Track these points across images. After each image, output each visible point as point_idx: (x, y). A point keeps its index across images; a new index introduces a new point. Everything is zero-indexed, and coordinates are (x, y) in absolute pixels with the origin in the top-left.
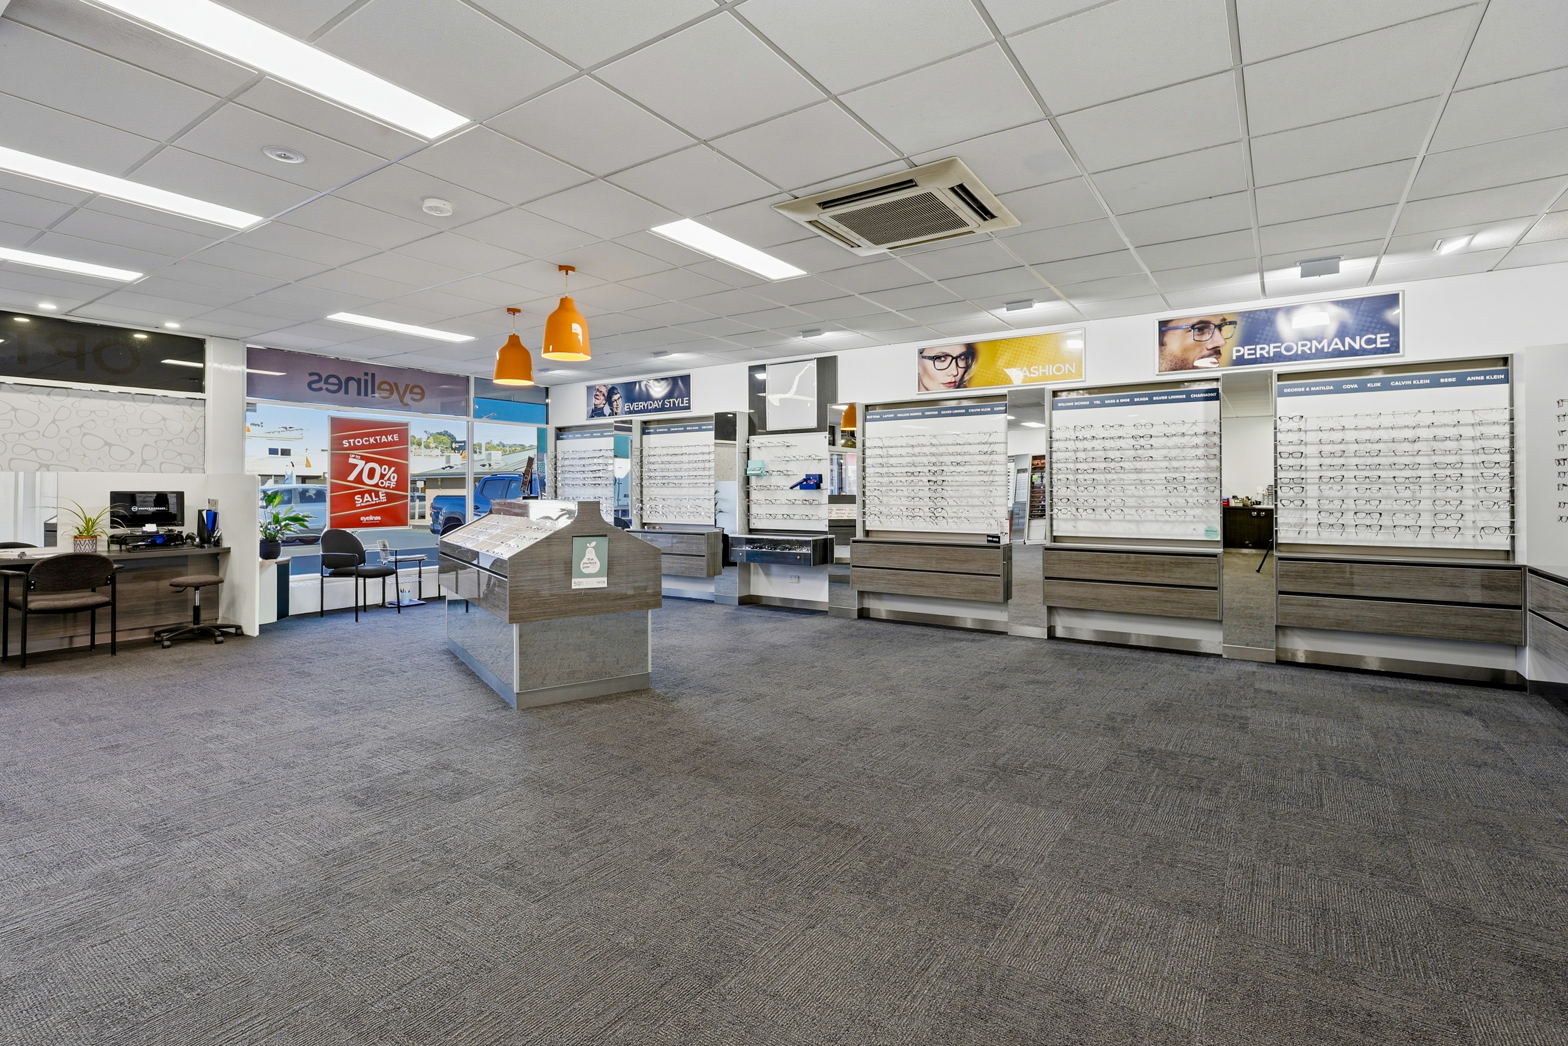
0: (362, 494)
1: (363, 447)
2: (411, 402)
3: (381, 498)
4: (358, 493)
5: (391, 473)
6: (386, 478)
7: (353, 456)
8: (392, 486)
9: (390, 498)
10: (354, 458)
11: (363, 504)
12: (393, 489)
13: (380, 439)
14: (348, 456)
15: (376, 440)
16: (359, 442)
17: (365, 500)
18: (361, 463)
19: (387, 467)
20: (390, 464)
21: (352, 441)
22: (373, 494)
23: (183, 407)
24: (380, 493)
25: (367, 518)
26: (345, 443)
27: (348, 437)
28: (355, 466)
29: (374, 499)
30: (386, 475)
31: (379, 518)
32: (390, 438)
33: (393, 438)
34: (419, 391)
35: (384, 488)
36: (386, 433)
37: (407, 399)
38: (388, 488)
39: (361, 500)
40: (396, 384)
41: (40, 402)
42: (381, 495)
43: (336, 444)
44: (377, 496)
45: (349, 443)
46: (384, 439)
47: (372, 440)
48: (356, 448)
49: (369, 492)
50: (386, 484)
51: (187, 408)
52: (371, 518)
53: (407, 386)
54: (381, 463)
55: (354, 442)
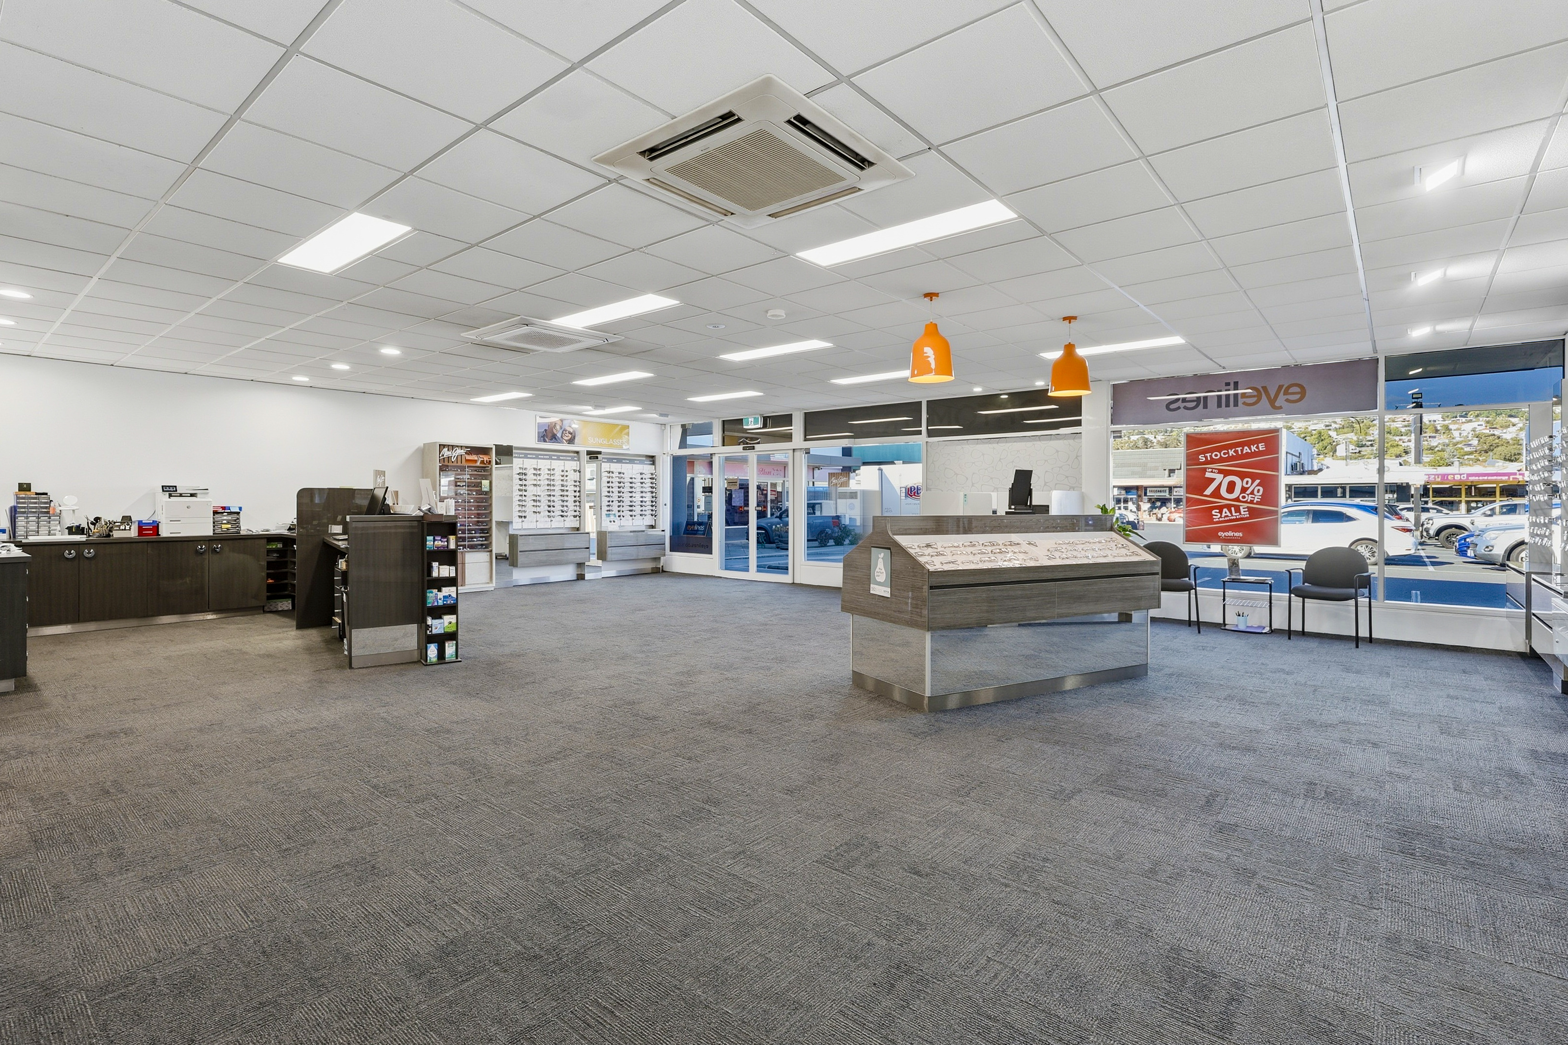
0: (1220, 509)
1: (1221, 460)
2: (1285, 405)
3: (1242, 513)
4: (1215, 508)
5: (1255, 487)
6: (1248, 492)
7: (1210, 470)
8: (1256, 500)
9: (1253, 512)
10: (1212, 472)
11: (1221, 519)
12: (1257, 503)
13: (1242, 451)
14: (1205, 470)
15: (1236, 452)
16: (1217, 455)
17: (1224, 514)
18: (1219, 477)
19: (1250, 480)
20: (1253, 477)
21: (1208, 455)
22: (1233, 509)
23: (1069, 441)
24: (1241, 508)
25: (1226, 534)
26: (1202, 458)
27: (1204, 452)
28: (1212, 480)
29: (1234, 514)
30: (1248, 488)
31: (1241, 534)
32: (1254, 448)
33: (1257, 447)
34: (1297, 389)
35: (1246, 502)
36: (1249, 444)
37: (1281, 401)
38: (1252, 502)
39: (1219, 515)
40: (1265, 388)
41: (994, 448)
42: (1242, 510)
43: (1191, 459)
44: (1238, 509)
45: (1206, 457)
46: (1246, 450)
47: (1231, 452)
48: (1213, 461)
49: (1229, 507)
50: (1249, 498)
51: (1071, 441)
52: (1230, 534)
53: (1280, 387)
54: (1242, 476)
55: (1211, 456)
